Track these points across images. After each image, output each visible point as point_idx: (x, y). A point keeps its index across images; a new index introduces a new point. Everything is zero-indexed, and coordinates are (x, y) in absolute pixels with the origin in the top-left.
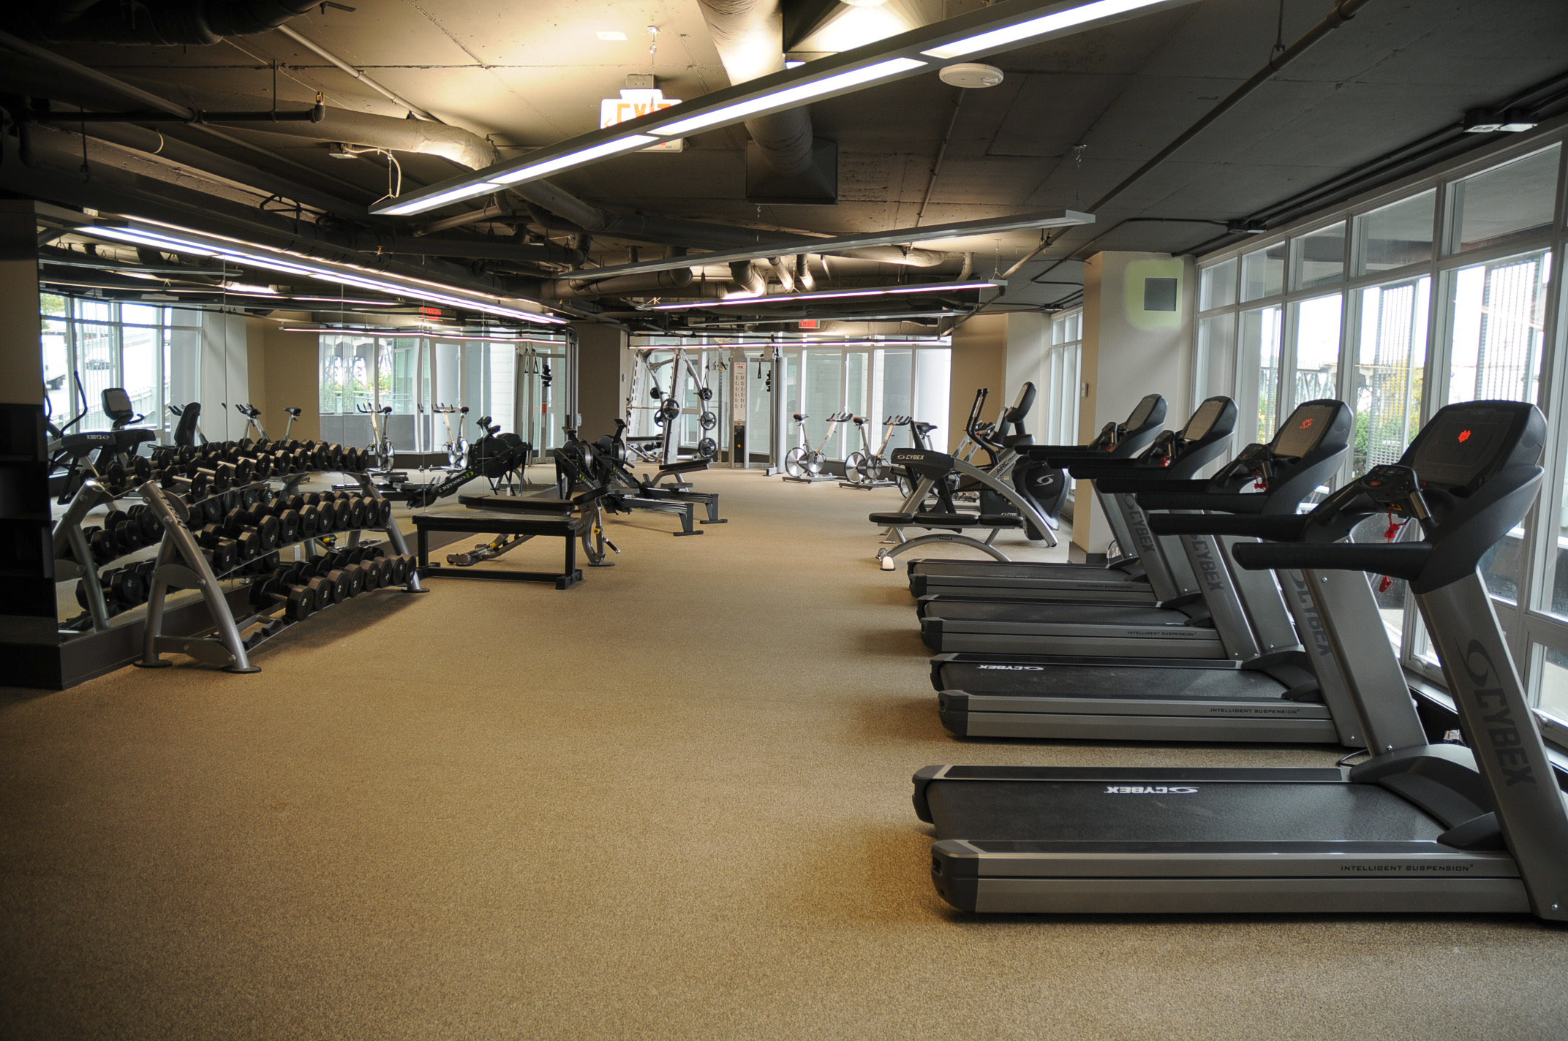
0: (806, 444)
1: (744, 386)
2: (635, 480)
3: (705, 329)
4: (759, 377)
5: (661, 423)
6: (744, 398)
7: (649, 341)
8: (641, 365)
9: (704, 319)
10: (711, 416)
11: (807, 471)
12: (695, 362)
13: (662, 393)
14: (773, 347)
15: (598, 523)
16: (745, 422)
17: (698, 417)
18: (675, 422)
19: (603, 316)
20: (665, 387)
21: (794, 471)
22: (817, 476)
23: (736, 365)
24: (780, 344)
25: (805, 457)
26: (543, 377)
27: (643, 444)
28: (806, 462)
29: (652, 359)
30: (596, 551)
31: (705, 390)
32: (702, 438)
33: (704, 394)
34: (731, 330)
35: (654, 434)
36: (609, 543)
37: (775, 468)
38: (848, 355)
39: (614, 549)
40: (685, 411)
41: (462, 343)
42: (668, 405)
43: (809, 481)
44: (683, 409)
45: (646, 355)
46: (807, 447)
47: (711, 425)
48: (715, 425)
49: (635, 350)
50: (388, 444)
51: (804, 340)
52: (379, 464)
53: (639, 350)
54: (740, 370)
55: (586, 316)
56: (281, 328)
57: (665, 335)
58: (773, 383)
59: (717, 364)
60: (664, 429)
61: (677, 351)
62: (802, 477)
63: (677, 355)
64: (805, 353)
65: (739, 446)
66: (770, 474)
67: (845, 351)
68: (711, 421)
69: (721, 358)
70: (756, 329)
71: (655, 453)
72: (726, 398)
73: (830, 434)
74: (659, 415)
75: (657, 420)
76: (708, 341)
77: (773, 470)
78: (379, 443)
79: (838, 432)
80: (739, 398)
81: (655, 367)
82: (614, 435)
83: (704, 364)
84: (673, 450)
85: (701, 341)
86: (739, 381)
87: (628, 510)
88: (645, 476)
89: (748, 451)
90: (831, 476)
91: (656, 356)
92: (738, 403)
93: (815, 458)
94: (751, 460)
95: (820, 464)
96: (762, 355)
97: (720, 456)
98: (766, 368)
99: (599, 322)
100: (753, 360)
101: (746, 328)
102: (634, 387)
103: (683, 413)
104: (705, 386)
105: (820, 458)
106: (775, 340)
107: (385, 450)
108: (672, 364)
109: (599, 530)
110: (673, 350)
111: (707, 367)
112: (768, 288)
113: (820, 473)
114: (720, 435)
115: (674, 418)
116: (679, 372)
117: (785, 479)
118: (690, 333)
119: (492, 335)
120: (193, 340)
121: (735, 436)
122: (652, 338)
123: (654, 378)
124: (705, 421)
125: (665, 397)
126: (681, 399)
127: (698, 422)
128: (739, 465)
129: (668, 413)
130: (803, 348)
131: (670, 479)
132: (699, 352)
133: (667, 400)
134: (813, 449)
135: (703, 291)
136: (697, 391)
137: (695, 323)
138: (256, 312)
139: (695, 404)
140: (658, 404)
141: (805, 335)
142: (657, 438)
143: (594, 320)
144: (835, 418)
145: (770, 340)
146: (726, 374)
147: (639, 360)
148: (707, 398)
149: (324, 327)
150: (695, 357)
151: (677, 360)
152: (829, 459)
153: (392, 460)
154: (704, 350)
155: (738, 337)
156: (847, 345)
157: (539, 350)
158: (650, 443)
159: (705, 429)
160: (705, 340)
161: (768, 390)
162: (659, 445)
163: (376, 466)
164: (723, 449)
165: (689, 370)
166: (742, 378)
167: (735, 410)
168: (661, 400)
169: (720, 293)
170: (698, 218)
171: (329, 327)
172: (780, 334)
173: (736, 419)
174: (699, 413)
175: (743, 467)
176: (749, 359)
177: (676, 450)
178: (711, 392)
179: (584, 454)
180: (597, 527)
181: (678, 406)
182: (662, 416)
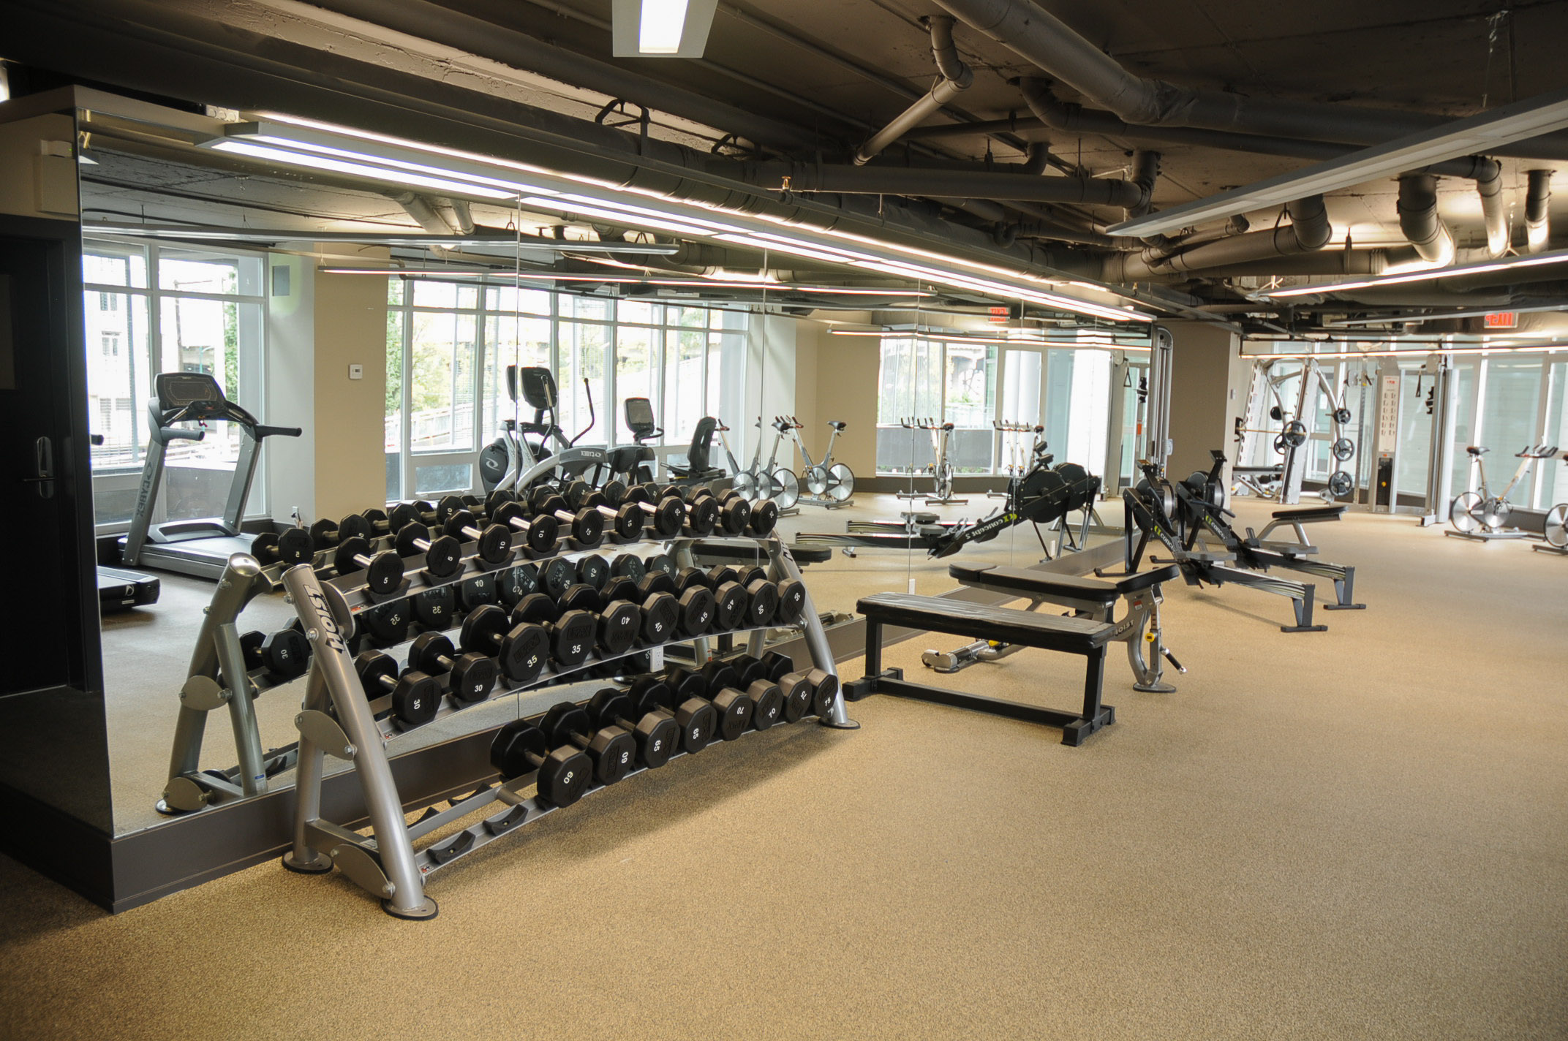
0: (1483, 487)
1: (1395, 408)
2: (1234, 535)
3: (1347, 331)
4: (1418, 395)
5: (1281, 450)
6: (1394, 422)
7: (1272, 349)
8: (1260, 379)
9: (1345, 317)
10: (1348, 444)
11: (1485, 526)
12: (1329, 376)
13: (1285, 413)
14: (1440, 355)
15: (1154, 624)
16: (1394, 453)
17: (1330, 444)
18: (1300, 450)
19: (1203, 310)
20: (1290, 407)
21: (1464, 524)
22: (1496, 532)
23: (1385, 380)
24: (1449, 351)
25: (1481, 505)
26: (1139, 392)
27: (1258, 475)
28: (1481, 512)
29: (1275, 371)
30: (1148, 667)
31: (1342, 411)
32: (1334, 471)
33: (1340, 416)
34: (1383, 331)
35: (1271, 464)
36: (1169, 657)
37: (1433, 517)
38: (1553, 366)
39: (1177, 666)
40: (1313, 436)
41: (1043, 350)
42: (1292, 428)
43: (1485, 539)
44: (1311, 434)
45: (1267, 366)
46: (1485, 492)
47: (1347, 455)
48: (1352, 454)
49: (1252, 360)
50: (947, 466)
51: (1485, 345)
52: (937, 490)
53: (1259, 360)
54: (1391, 386)
55: (1179, 310)
56: (829, 331)
57: (1291, 339)
58: (1436, 403)
59: (1359, 377)
60: (1286, 459)
61: (1306, 362)
62: (1474, 533)
63: (1307, 366)
64: (1484, 364)
65: (1384, 484)
66: (1426, 524)
67: (1548, 359)
68: (1346, 450)
69: (1365, 371)
70: (1420, 329)
71: (1272, 487)
72: (1368, 421)
73: (1520, 474)
74: (1280, 440)
75: (1277, 446)
76: (1349, 347)
77: (1430, 519)
78: (938, 465)
79: (1532, 472)
80: (1387, 422)
81: (1278, 381)
82: (1209, 471)
83: (1342, 378)
84: (1295, 484)
85: (1339, 348)
86: (1389, 400)
87: (1219, 583)
88: (1249, 530)
89: (1396, 489)
90: (1517, 531)
91: (1282, 369)
92: (1385, 428)
93: (1496, 508)
94: (1398, 503)
95: (1502, 515)
96: (1424, 367)
97: (1356, 496)
98: (1428, 383)
99: (1198, 319)
100: (1409, 373)
101: (1405, 329)
102: (1249, 405)
103: (1310, 438)
104: (1342, 406)
105: (1503, 508)
106: (1443, 345)
107: (944, 473)
108: (1300, 378)
109: (1154, 636)
110: (1301, 360)
111: (1346, 382)
112: (1457, 255)
113: (1503, 526)
114: (1358, 468)
115: (1298, 445)
116: (1308, 388)
117: (1448, 533)
118: (1325, 336)
119: (1078, 340)
120: (738, 345)
121: (1380, 471)
122: (1277, 344)
123: (1276, 395)
124: (1340, 449)
125: (1289, 418)
126: (1309, 421)
127: (1330, 451)
128: (1382, 508)
129: (1292, 438)
130: (1480, 357)
131: (1285, 533)
132: (1336, 362)
133: (1291, 422)
134: (1494, 494)
135: (1348, 264)
136: (1330, 412)
137: (1332, 321)
138: (793, 310)
139: (1327, 427)
140: (1278, 426)
141: (1486, 337)
142: (1276, 469)
143: (1191, 317)
144: (1529, 452)
145: (1435, 346)
146: (1370, 391)
147: (1258, 372)
148: (1343, 421)
149: (888, 329)
150: (1330, 369)
151: (1307, 373)
152: (1516, 507)
153: (949, 485)
154: (1343, 360)
155: (1390, 341)
156: (1552, 350)
157: (1132, 360)
158: (1267, 474)
159: (1339, 460)
160: (1344, 346)
161: (1430, 412)
162: (1278, 478)
163: (934, 491)
164: (1362, 486)
165: (1322, 386)
166: (1393, 396)
167: (1381, 438)
168: (1284, 422)
169: (1375, 265)
170: (1348, 98)
171: (891, 330)
172: (1450, 337)
173: (1381, 448)
174: (1332, 440)
175: (1387, 512)
176: (1403, 372)
177: (1300, 485)
178: (1349, 414)
179: (1162, 498)
180: (1152, 630)
181: (1305, 430)
182: (1284, 442)
